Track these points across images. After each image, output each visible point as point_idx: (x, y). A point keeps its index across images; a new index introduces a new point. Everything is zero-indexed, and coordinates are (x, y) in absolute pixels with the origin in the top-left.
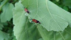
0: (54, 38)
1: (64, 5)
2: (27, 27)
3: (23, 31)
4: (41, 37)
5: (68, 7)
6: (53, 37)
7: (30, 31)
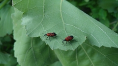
0: (77, 60)
1: (101, 8)
2: (34, 43)
3: (26, 50)
4: (58, 60)
5: (106, 10)
6: (75, 60)
7: (38, 50)
